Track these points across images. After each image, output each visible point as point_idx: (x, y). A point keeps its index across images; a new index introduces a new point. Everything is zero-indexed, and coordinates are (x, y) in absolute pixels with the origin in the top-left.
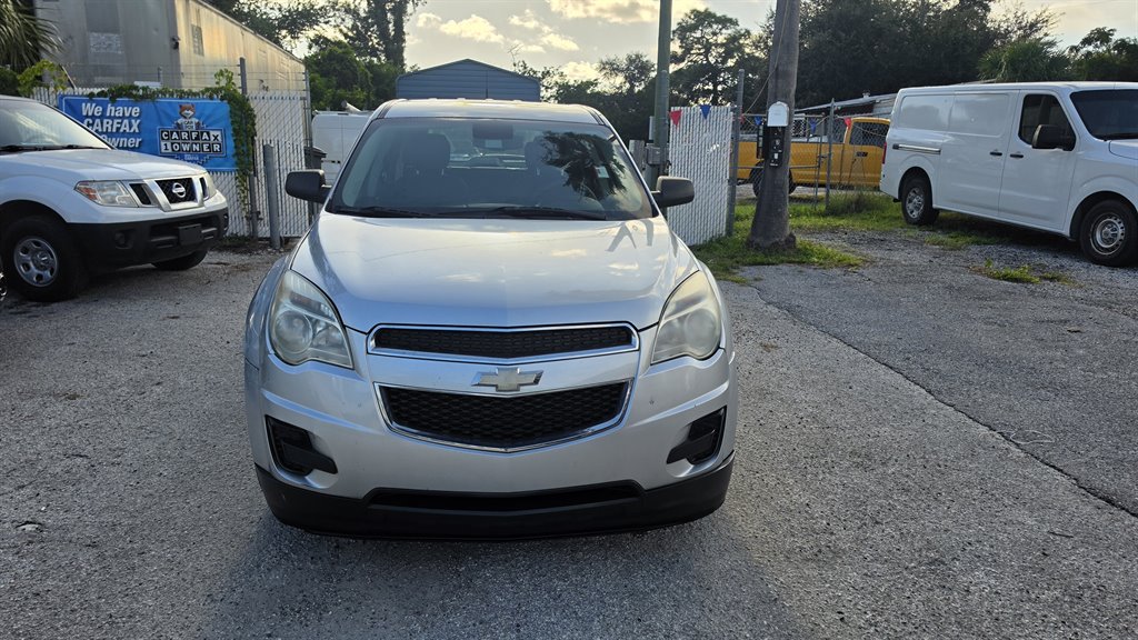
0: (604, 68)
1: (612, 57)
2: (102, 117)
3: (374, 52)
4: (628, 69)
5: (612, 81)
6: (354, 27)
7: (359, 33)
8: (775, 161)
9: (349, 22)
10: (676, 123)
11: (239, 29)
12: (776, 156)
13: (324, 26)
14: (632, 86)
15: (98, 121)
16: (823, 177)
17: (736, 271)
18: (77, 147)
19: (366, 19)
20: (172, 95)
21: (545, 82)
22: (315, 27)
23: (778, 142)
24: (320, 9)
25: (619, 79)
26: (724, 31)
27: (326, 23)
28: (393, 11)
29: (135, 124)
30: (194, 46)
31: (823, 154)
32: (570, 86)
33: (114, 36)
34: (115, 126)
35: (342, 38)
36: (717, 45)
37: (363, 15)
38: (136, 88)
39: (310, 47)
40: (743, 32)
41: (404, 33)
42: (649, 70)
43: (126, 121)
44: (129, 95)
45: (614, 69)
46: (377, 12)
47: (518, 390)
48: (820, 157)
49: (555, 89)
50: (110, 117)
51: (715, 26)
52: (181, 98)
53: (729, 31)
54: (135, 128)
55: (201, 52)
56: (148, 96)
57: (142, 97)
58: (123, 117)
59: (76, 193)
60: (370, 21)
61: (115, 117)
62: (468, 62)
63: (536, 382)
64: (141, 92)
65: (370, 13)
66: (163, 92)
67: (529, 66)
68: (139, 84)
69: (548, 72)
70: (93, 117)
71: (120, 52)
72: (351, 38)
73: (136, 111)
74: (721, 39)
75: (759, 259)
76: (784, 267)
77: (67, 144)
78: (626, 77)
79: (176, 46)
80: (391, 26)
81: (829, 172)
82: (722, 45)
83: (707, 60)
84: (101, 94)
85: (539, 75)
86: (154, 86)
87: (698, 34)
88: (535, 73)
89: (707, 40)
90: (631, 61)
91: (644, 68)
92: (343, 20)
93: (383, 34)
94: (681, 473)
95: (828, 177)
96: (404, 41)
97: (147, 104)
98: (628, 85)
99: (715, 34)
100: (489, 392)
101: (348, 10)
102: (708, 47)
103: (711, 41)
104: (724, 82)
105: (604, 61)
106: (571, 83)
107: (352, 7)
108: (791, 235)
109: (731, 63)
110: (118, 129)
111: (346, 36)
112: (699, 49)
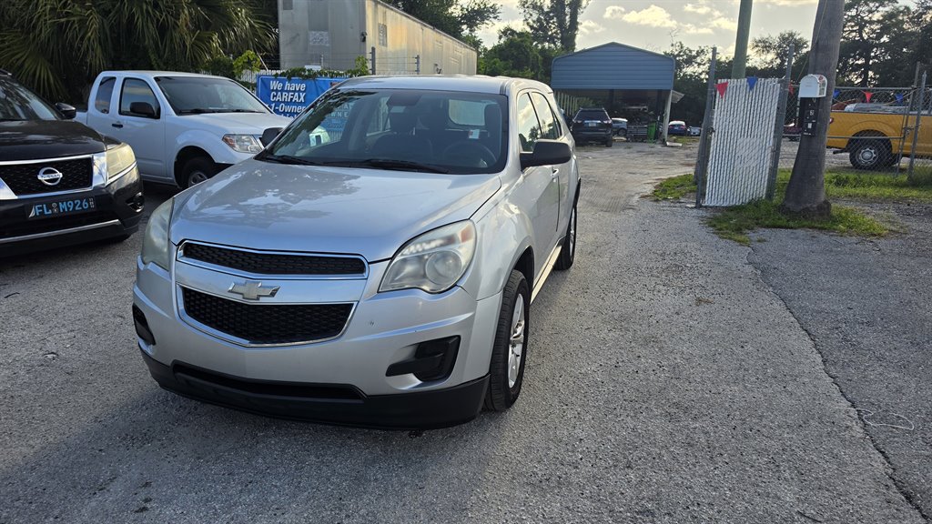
0: (757, 46)
1: (766, 36)
2: (282, 91)
3: (552, 40)
4: (780, 46)
5: (763, 57)
6: (539, 20)
7: (542, 24)
8: (808, 130)
9: (535, 17)
10: (721, 94)
11: (419, 25)
12: (810, 126)
13: (493, 20)
14: (783, 61)
15: (279, 93)
16: (907, 148)
17: (747, 231)
18: (243, 111)
19: (547, 13)
20: (326, 75)
21: (699, 60)
22: (486, 21)
23: (812, 113)
24: (491, 7)
25: (771, 56)
26: (881, 9)
27: (495, 18)
28: (570, 5)
29: (302, 96)
30: (380, 40)
31: (909, 125)
32: (721, 63)
33: (325, 33)
34: (290, 97)
35: (528, 30)
36: (871, 22)
37: (546, 10)
38: (304, 70)
39: (500, 38)
40: (901, 9)
41: (577, 23)
42: (802, 47)
43: (297, 94)
44: (300, 75)
45: (766, 47)
46: (558, 7)
47: (258, 299)
48: (906, 129)
49: (707, 65)
50: (286, 91)
51: (871, 5)
52: (332, 77)
53: (887, 9)
54: (302, 99)
55: (385, 44)
56: (312, 76)
57: (307, 77)
58: (295, 91)
59: (223, 143)
60: (551, 14)
61: (290, 91)
62: (613, 44)
63: (273, 294)
64: (307, 73)
65: (552, 9)
66: (320, 73)
67: (685, 46)
68: (307, 67)
69: (702, 51)
70: (277, 91)
71: (328, 45)
72: (535, 29)
73: (303, 86)
74: (877, 16)
75: (780, 223)
76: (800, 232)
77: (235, 109)
78: (778, 54)
79: (364, 40)
80: (567, 17)
81: (914, 144)
82: (878, 21)
83: (861, 36)
84: (282, 74)
85: (694, 53)
86: (316, 68)
87: (853, 12)
88: (690, 51)
89: (862, 17)
90: (783, 39)
91: (799, 45)
92: (531, 15)
93: (561, 24)
94: (404, 386)
95: (914, 148)
96: (577, 29)
97: (311, 82)
98: (779, 61)
99: (871, 12)
100: (237, 298)
101: (535, 7)
102: (862, 24)
103: (866, 18)
104: (876, 57)
105: (757, 39)
106: (723, 59)
107: (539, 4)
108: (826, 202)
109: (885, 39)
110: (292, 99)
111: (532, 27)
112: (852, 27)
